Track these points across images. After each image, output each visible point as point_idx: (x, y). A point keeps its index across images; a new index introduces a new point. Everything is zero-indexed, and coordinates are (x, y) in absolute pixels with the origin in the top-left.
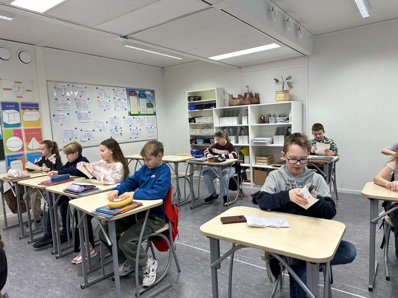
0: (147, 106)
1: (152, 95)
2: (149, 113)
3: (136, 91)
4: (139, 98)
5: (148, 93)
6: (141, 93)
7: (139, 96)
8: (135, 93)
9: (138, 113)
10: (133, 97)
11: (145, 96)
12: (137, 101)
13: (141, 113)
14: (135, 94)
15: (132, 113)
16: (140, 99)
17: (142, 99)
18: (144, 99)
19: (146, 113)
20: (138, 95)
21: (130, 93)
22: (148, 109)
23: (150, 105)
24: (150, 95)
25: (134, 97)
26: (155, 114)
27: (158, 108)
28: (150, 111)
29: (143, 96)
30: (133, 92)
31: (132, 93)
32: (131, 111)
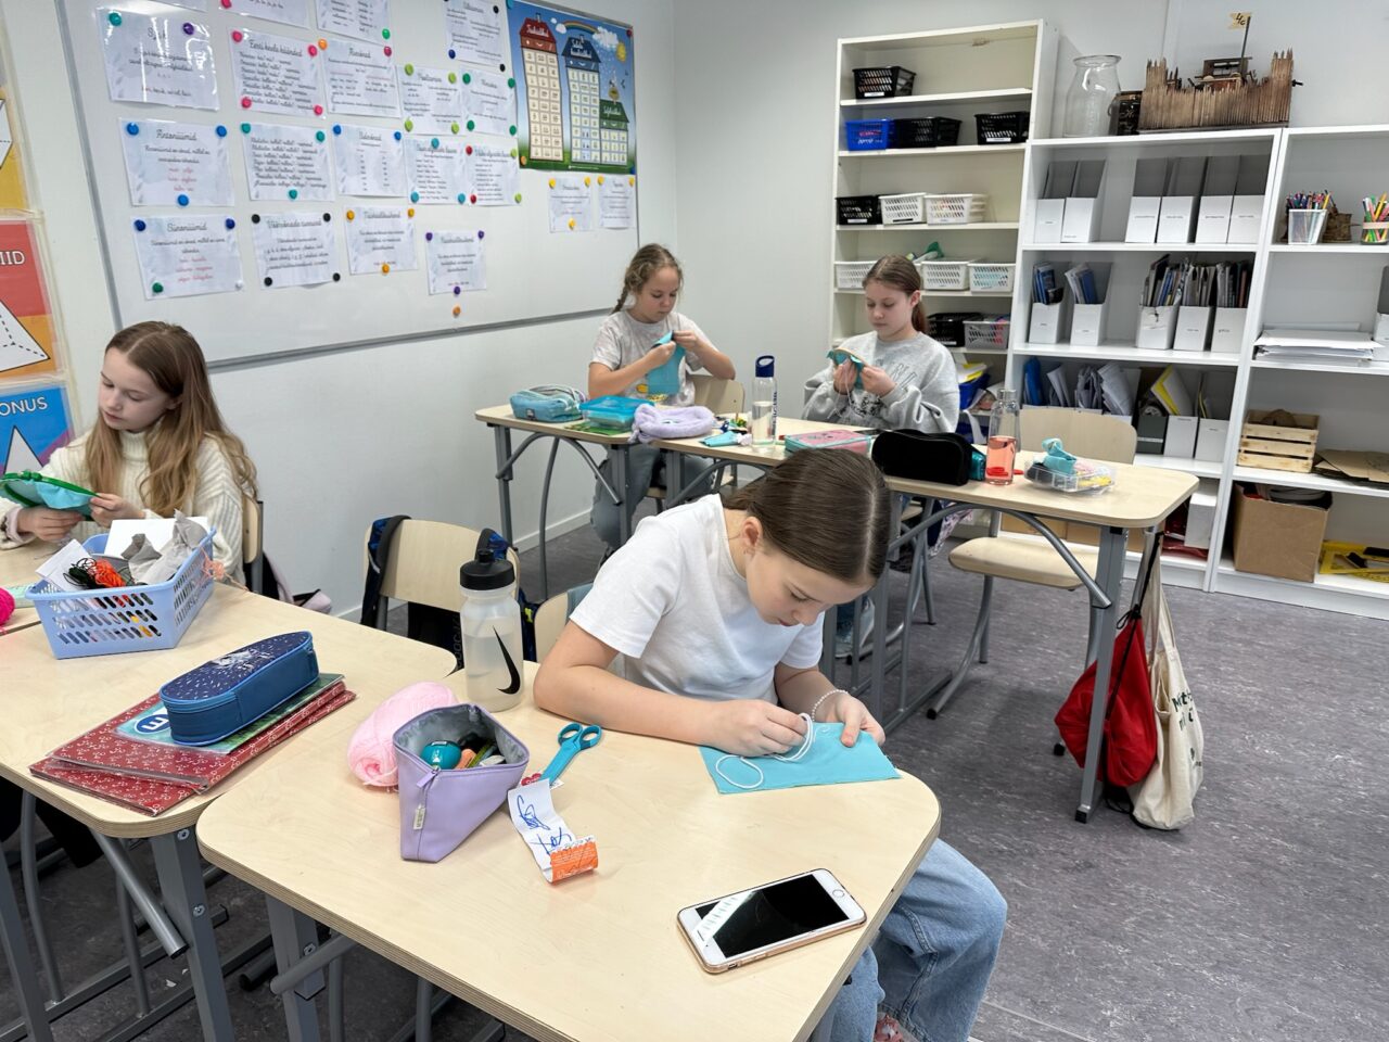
0: (603, 117)
1: (622, 53)
2: (608, 158)
3: (554, 21)
4: (568, 66)
5: (605, 40)
6: (575, 34)
7: (566, 53)
8: (550, 33)
9: (561, 158)
10: (539, 54)
11: (596, 59)
12: (557, 82)
13: (576, 156)
14: (547, 43)
15: (533, 155)
16: (570, 71)
17: (581, 73)
18: (591, 75)
19: (594, 157)
20: (560, 50)
21: (524, 33)
22: (603, 132)
23: (613, 115)
24: (614, 54)
25: (543, 55)
26: (630, 169)
27: (645, 133)
28: (612, 146)
29: (585, 55)
30: (538, 28)
31: (533, 32)
32: (533, 138)
